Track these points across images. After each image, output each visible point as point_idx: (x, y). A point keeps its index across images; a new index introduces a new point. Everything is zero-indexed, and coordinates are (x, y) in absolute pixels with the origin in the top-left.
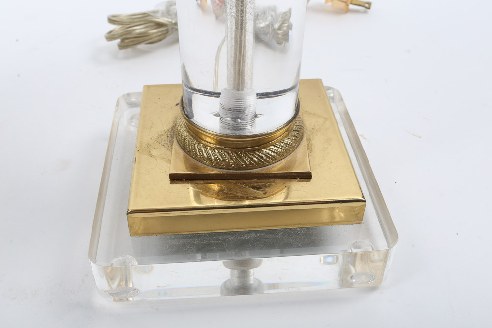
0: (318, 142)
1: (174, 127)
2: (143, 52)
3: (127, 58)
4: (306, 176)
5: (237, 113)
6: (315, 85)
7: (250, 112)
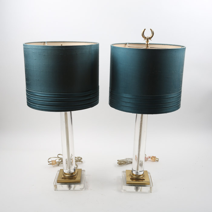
0: (146, 177)
1: (130, 174)
2: (122, 166)
3: (120, 166)
4: (144, 180)
5: (137, 173)
6: (146, 171)
7: (139, 173)
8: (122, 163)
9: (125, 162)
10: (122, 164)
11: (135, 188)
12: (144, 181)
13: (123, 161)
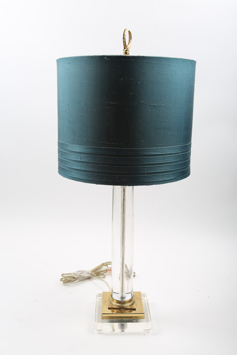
7: (124, 296)
8: (69, 279)
9: (74, 278)
10: (69, 281)
11: (120, 325)
12: (134, 312)
13: (70, 277)
